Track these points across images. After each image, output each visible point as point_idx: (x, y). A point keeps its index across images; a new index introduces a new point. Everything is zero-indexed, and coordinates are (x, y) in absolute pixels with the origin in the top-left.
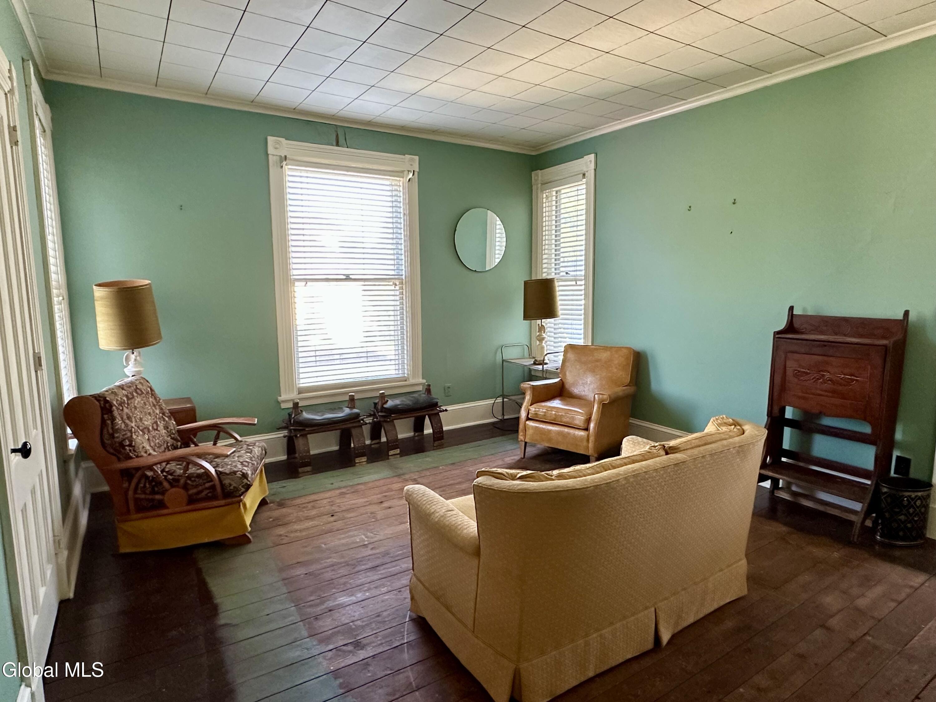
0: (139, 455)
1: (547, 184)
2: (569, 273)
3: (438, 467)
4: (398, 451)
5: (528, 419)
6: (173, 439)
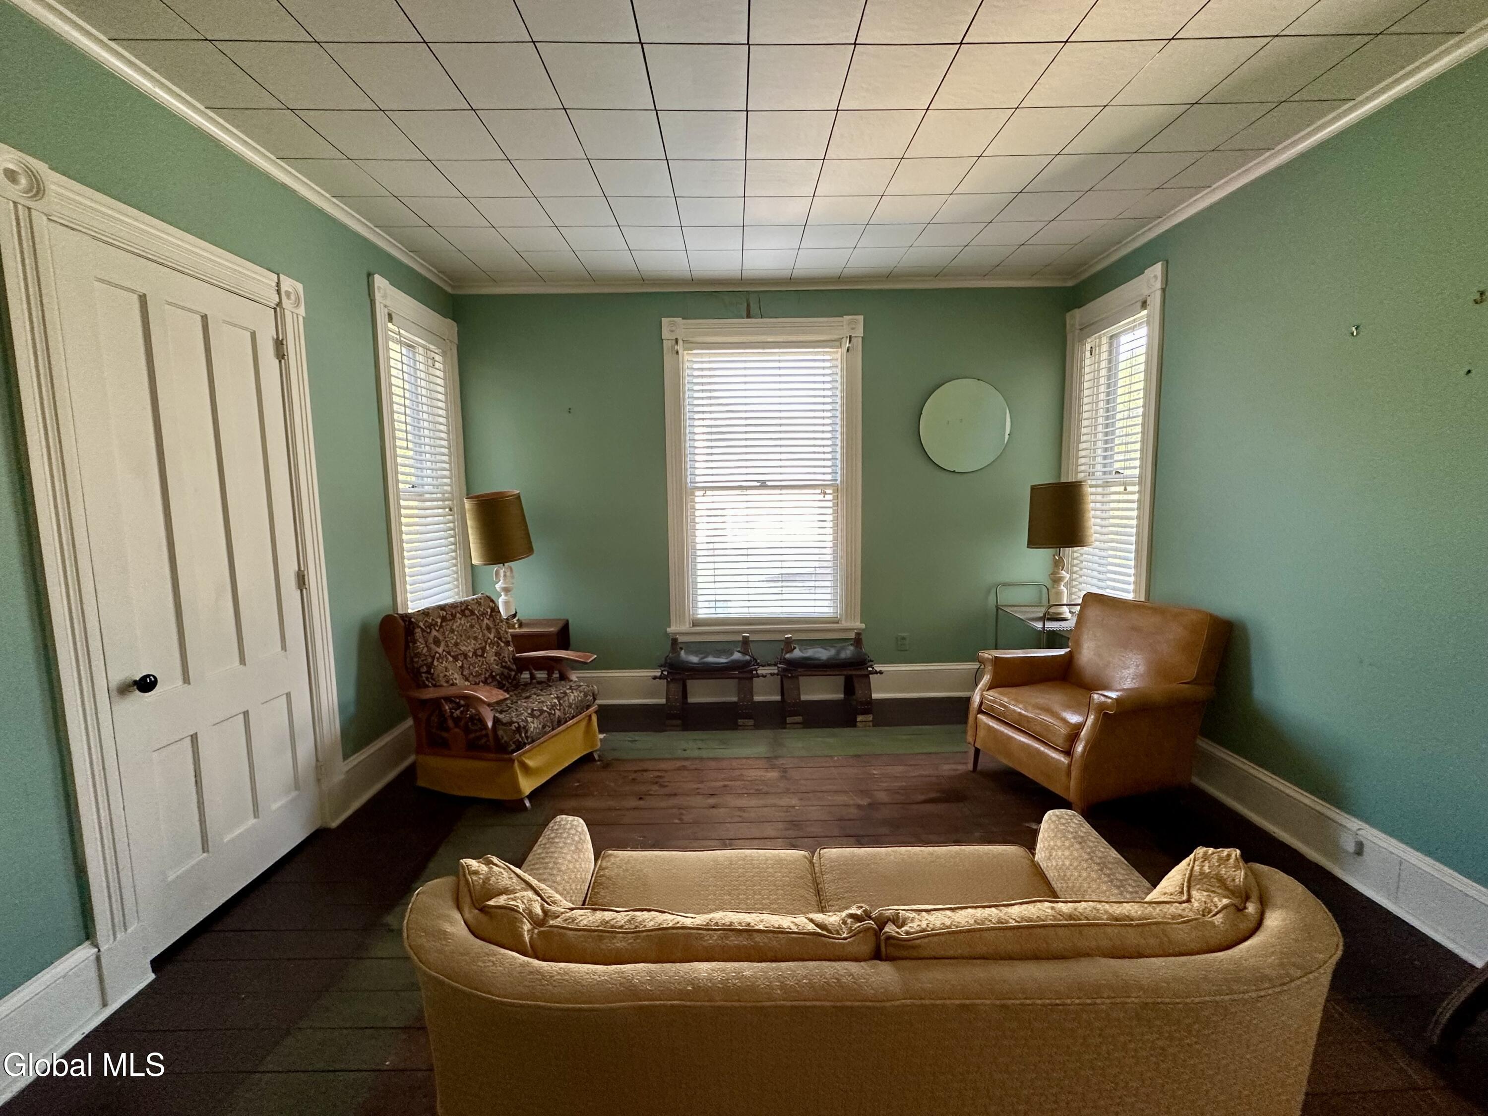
0: (438, 684)
1: (1089, 328)
2: (1121, 471)
3: (831, 757)
4: (799, 719)
5: (980, 711)
6: (505, 667)
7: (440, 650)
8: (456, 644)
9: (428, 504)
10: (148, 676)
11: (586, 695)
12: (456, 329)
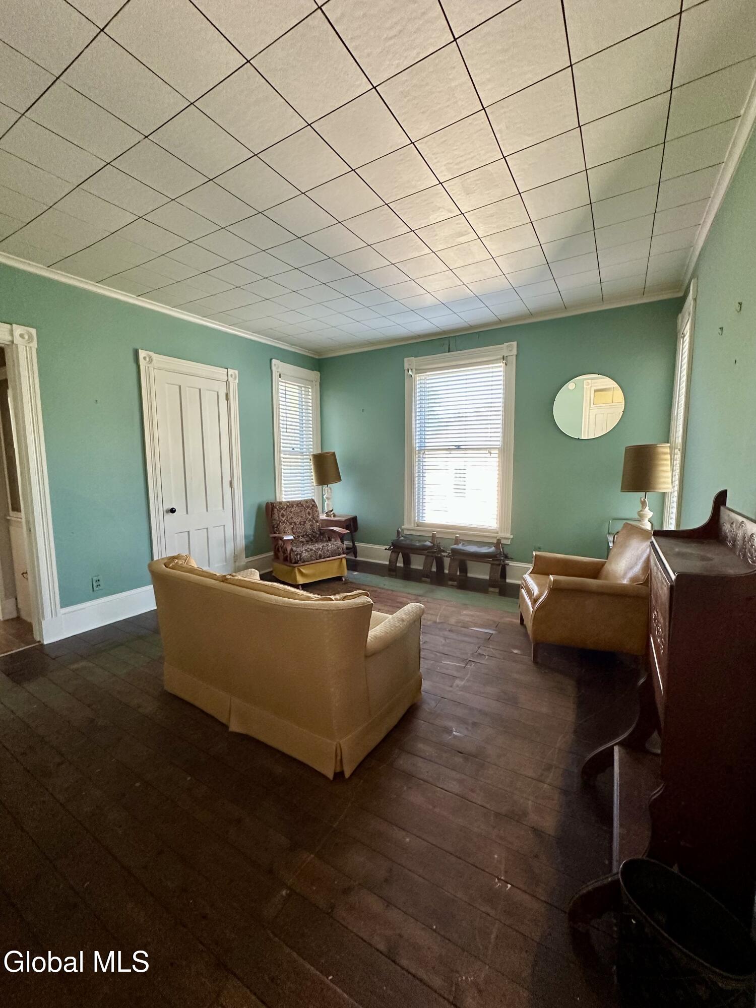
0: (280, 533)
3: (451, 602)
4: (455, 583)
6: (314, 532)
7: (284, 519)
8: (292, 518)
9: (305, 457)
10: (173, 508)
11: (338, 548)
12: (319, 375)
